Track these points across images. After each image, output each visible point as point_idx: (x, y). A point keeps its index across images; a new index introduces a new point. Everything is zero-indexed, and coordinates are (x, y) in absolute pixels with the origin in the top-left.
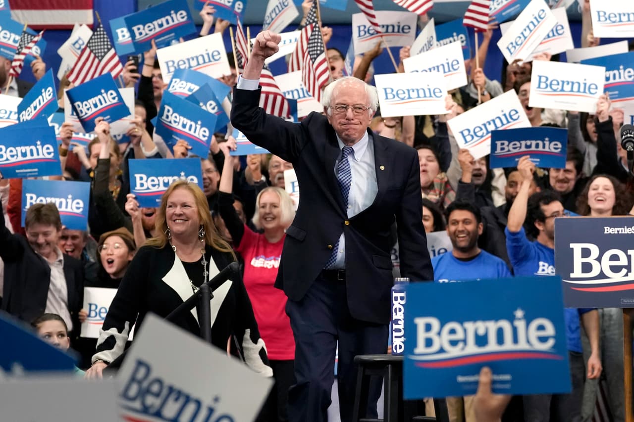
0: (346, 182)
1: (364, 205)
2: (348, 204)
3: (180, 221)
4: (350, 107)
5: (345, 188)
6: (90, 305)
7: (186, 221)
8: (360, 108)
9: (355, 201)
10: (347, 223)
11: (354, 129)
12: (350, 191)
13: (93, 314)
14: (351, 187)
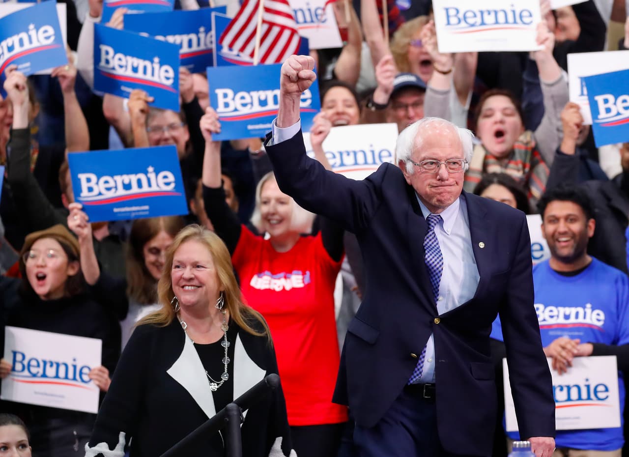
0: (436, 266)
1: (461, 297)
2: (438, 295)
3: (190, 288)
4: (443, 162)
5: (435, 273)
6: (15, 353)
7: (199, 287)
8: (454, 163)
9: (449, 291)
10: (437, 321)
11: (449, 192)
12: (442, 278)
13: (19, 367)
14: (443, 272)
